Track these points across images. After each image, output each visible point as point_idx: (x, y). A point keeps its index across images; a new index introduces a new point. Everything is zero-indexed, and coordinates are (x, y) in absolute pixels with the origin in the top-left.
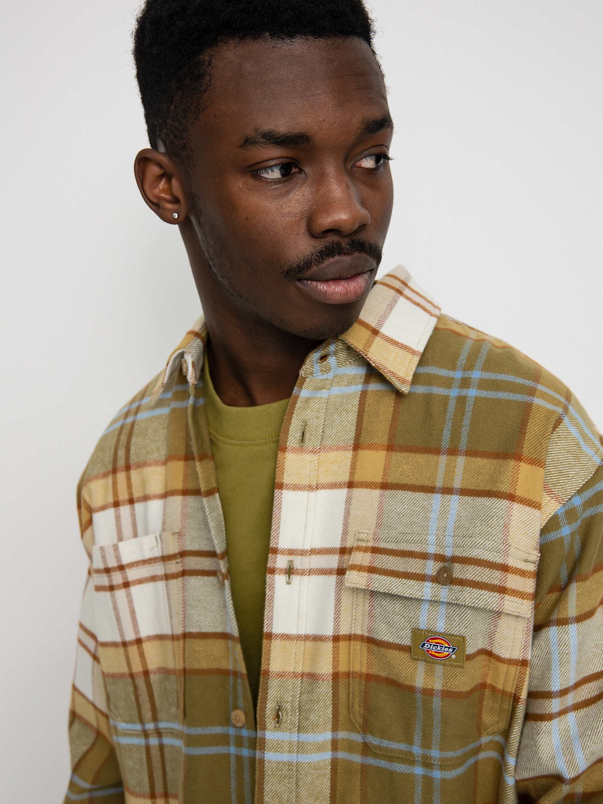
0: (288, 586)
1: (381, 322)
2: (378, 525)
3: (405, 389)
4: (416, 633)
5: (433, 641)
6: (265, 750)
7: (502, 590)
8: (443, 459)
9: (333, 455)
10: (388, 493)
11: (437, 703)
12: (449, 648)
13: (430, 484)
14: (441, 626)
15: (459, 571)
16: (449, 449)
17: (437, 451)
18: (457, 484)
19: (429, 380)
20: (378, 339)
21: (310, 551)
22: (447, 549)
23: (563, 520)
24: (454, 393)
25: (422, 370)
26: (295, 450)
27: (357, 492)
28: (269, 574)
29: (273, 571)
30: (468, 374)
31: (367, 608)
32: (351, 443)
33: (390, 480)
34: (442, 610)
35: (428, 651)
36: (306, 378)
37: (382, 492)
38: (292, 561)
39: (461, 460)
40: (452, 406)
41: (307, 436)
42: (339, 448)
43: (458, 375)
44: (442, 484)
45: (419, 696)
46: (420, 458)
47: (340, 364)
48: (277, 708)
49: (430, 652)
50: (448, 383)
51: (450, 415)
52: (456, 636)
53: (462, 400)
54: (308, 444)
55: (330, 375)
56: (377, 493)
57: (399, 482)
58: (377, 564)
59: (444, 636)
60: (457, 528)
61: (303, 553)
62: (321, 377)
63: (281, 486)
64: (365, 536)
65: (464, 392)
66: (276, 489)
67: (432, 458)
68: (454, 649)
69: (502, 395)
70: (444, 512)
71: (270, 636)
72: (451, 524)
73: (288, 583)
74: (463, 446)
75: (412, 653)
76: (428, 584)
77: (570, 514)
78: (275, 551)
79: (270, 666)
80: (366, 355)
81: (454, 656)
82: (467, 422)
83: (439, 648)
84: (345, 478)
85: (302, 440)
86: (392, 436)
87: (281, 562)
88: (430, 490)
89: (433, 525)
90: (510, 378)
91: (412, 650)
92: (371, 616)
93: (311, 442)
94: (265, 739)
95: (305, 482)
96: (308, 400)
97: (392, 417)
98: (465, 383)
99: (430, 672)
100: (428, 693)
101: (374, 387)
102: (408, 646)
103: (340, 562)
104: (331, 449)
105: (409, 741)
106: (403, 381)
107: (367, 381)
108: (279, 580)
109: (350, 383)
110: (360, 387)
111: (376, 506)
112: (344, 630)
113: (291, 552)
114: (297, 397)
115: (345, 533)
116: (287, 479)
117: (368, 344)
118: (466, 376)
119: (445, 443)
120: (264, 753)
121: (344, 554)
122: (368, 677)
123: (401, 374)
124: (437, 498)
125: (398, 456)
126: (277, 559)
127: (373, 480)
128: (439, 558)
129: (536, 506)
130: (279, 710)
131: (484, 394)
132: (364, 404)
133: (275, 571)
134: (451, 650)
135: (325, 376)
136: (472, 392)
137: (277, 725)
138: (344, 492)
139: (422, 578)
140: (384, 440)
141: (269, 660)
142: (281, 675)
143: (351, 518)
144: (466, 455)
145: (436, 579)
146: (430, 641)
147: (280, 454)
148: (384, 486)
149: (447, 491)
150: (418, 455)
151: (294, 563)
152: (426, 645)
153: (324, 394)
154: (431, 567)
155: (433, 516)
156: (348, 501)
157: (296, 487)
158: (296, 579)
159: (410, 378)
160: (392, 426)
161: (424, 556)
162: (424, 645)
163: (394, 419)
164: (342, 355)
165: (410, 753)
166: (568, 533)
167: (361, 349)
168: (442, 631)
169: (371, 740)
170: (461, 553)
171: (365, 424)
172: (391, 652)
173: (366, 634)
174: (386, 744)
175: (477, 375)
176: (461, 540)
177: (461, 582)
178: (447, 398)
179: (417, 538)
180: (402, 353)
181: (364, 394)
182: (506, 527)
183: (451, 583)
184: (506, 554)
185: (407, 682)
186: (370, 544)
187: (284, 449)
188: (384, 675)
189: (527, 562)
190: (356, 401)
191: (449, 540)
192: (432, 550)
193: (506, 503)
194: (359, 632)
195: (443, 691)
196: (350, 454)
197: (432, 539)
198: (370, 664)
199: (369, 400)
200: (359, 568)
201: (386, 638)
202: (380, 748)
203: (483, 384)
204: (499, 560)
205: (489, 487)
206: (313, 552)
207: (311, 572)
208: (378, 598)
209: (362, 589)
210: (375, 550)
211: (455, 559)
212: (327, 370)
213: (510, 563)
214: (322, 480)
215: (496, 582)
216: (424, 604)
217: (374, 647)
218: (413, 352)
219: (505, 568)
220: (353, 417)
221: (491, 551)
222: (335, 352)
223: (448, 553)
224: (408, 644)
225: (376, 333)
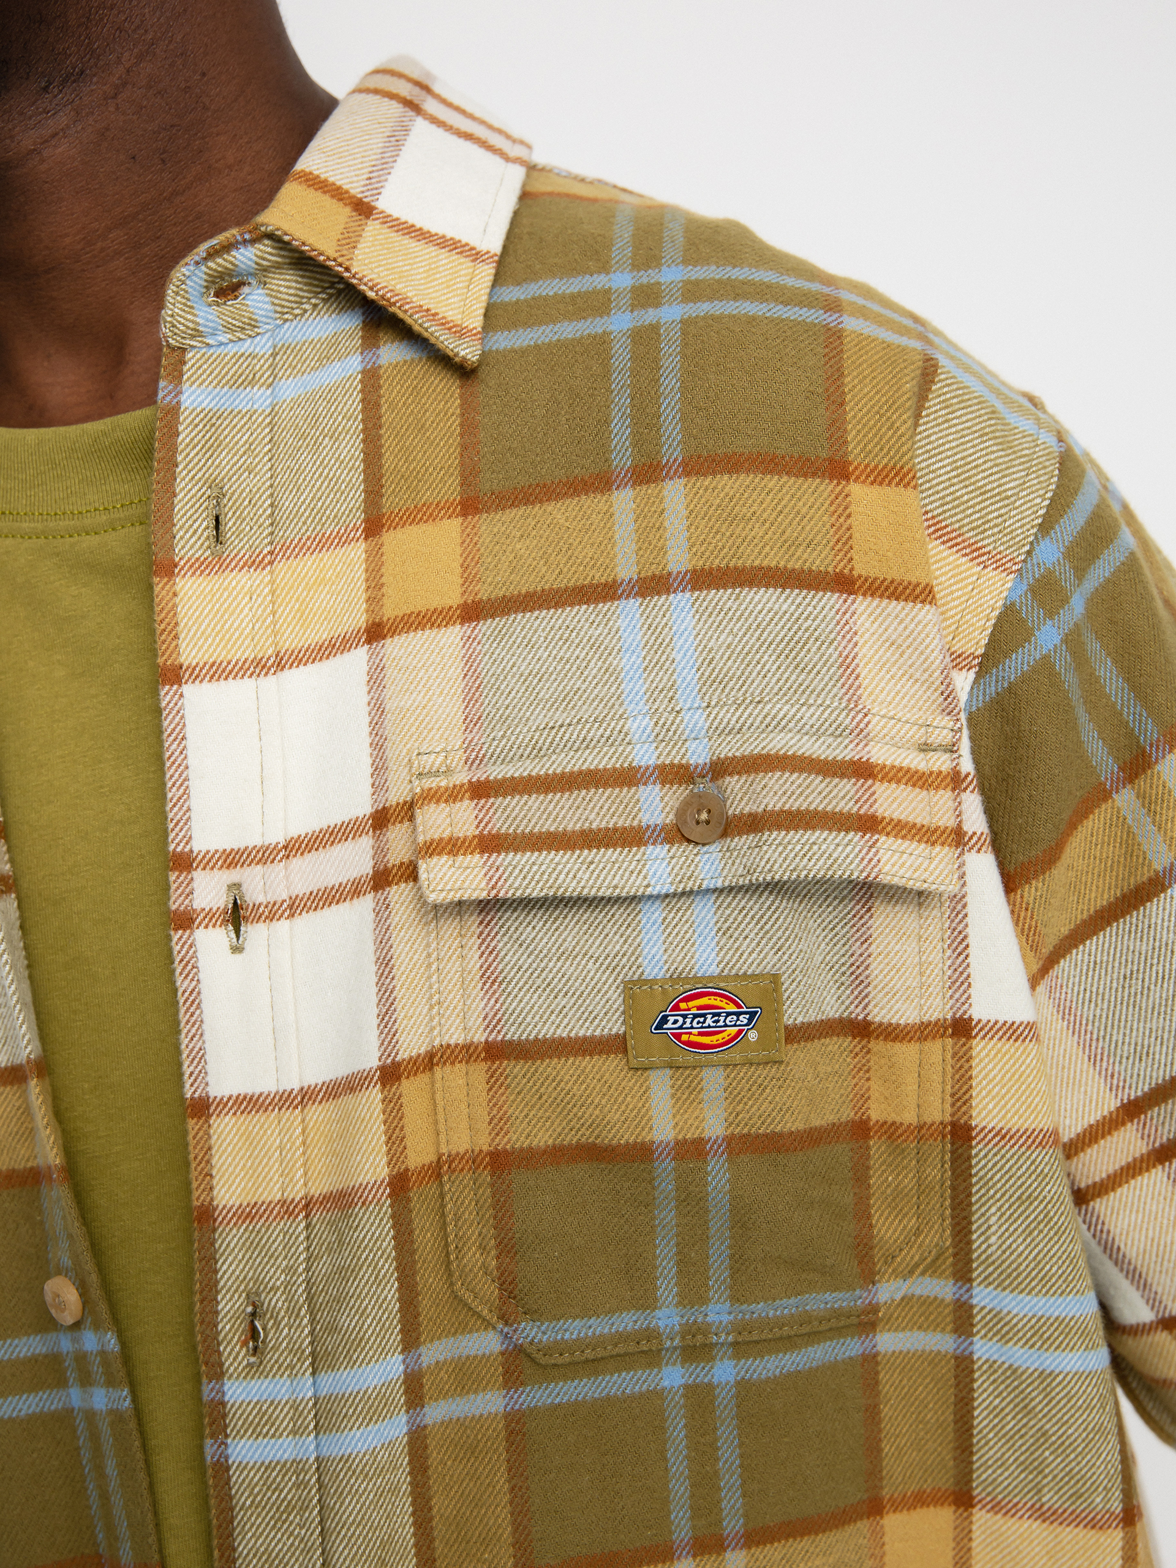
0: (238, 957)
1: (377, 179)
2: (471, 722)
3: (466, 351)
4: (637, 992)
5: (691, 1004)
6: (227, 1436)
7: (869, 825)
8: (624, 498)
9: (309, 565)
10: (486, 627)
11: (715, 1173)
12: (738, 1014)
13: (599, 577)
14: (707, 960)
15: (741, 795)
16: (633, 469)
17: (601, 482)
18: (675, 561)
19: (535, 311)
20: (374, 225)
21: (285, 847)
22: (692, 746)
24: (622, 325)
26: (200, 567)
27: (394, 647)
28: (176, 930)
29: (186, 921)
30: (649, 276)
31: (474, 960)
32: (358, 518)
33: (484, 592)
34: (704, 912)
35: (678, 1036)
36: (184, 350)
37: (467, 629)
38: (238, 886)
39: (675, 492)
40: (621, 356)
41: (229, 525)
42: (322, 543)
43: (621, 280)
44: (635, 569)
45: (666, 1167)
46: (562, 514)
47: (284, 314)
48: (250, 1309)
49: (684, 1038)
50: (599, 306)
51: (622, 384)
52: (754, 976)
53: (645, 338)
54: (236, 543)
55: (262, 345)
56: (453, 635)
57: (513, 590)
58: (500, 825)
59: (722, 985)
60: (707, 687)
61: (264, 855)
62: (232, 349)
63: (174, 675)
64: (441, 758)
65: (650, 316)
66: (164, 685)
67: (593, 503)
68: (752, 1015)
69: (752, 309)
70: (659, 645)
71: (202, 1108)
72: (687, 676)
73: (237, 949)
74: (672, 450)
75: (631, 1053)
76: (656, 852)
77: (1045, 590)
78: (184, 863)
79: (215, 1192)
80: (347, 269)
81: (751, 1033)
83: (709, 1021)
84: (358, 618)
85: (218, 538)
86: (468, 475)
87: (208, 891)
88: (606, 595)
89: (636, 691)
91: (631, 1043)
92: (490, 979)
93: (243, 535)
94: (223, 1404)
95: (245, 652)
96: (211, 420)
97: (461, 425)
98: (643, 297)
99: (688, 1094)
100: (690, 1149)
101: (393, 354)
102: (617, 1035)
103: (379, 851)
104: (302, 549)
106: (458, 331)
107: (369, 342)
108: (210, 943)
110: (354, 364)
111: (456, 670)
112: (411, 1044)
113: (232, 859)
114: (174, 412)
115: (379, 768)
116: (189, 653)
117: (350, 240)
118: (645, 281)
119: (622, 456)
120: (226, 1444)
121: (386, 826)
122: (501, 1160)
123: (455, 312)
124: (630, 610)
125: (490, 524)
126: (195, 884)
127: (436, 602)
128: (674, 774)
130: (253, 1314)
131: (705, 310)
132: (376, 410)
133: (192, 921)
134: (744, 1019)
135: (246, 346)
136: (671, 313)
137: (252, 1359)
138: (359, 657)
140: (451, 489)
141: (211, 1176)
142: (249, 1214)
143: (389, 720)
144: (687, 474)
145: (679, 835)
146: (683, 1005)
147: (160, 585)
148: (471, 613)
149: (655, 587)
150: (550, 507)
151: (244, 888)
152: (671, 1019)
153: (258, 398)
154: (657, 804)
155: (630, 662)
156: (376, 679)
157: (218, 672)
158: (254, 932)
159: (476, 321)
160: (464, 447)
161: (629, 777)
162: (664, 1020)
163: (468, 427)
164: (287, 283)
165: (648, 1334)
166: (1057, 640)
167: (332, 253)
168: (713, 970)
169: (530, 1332)
170: (730, 748)
171: (388, 461)
172: (566, 1068)
173: (480, 1037)
174: (574, 1329)
175: (671, 275)
176: (727, 716)
177: (755, 823)
178: (602, 342)
179: (596, 733)
180: (444, 258)
181: (371, 379)
182: (847, 665)
183: (724, 834)
184: (860, 733)
185: (628, 1137)
186: (462, 777)
187: (169, 569)
188: (543, 1139)
189: (925, 748)
190: (353, 403)
191: (695, 720)
192: (645, 756)
193: (831, 600)
194: (456, 1037)
195: (729, 1140)
196: (357, 551)
197: (639, 725)
198: (498, 1123)
199: (390, 392)
200: (452, 846)
201: (547, 1031)
202: (559, 1347)
203: (692, 292)
204: (844, 751)
205: (773, 559)
206: (294, 848)
207: (295, 907)
208: (511, 920)
209: (460, 907)
210: (481, 790)
211: (719, 769)
212: (249, 327)
213: (879, 754)
214: (292, 640)
215: (846, 806)
216: (646, 907)
217: (516, 1069)
218: (476, 256)
219: (862, 770)
220: (352, 448)
221: (818, 734)
222: (262, 272)
223: (698, 754)
224: (618, 1028)
225: (363, 209)
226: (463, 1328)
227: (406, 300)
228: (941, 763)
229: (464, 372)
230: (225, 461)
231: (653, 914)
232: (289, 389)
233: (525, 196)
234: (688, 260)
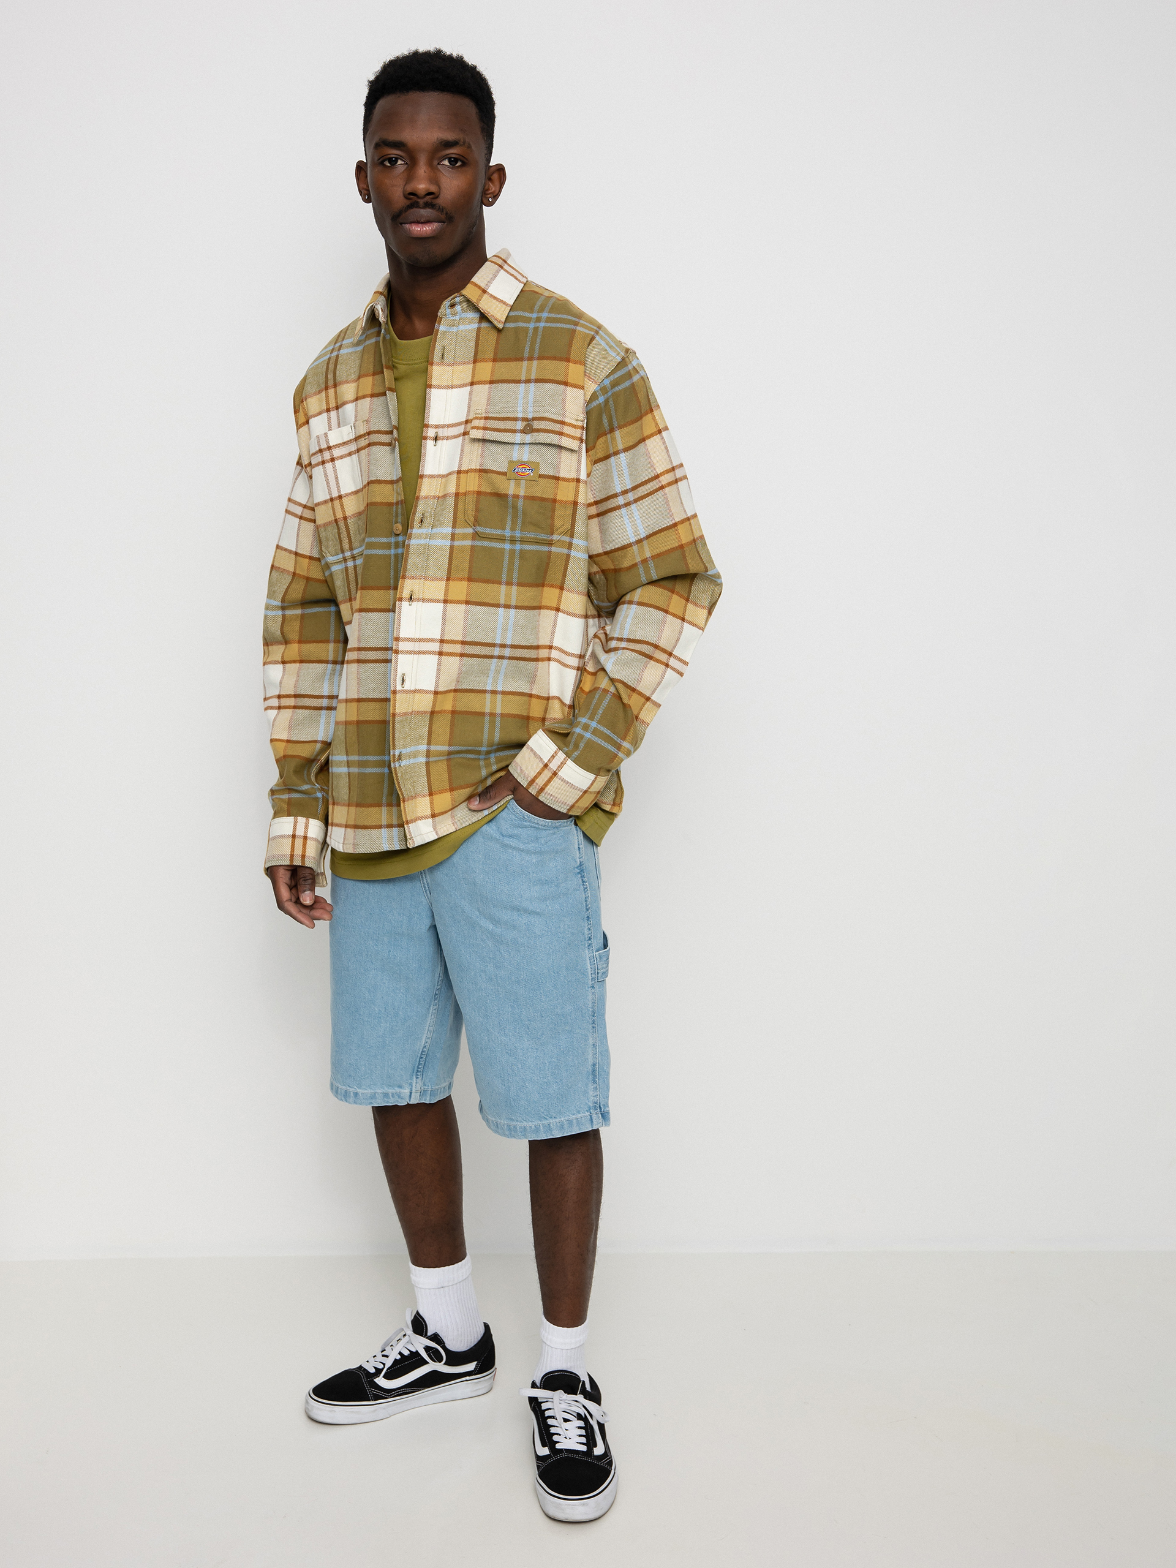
0: (435, 446)
1: (488, 285)
2: (488, 405)
3: (500, 326)
4: (511, 462)
5: (521, 467)
6: (411, 539)
7: (561, 434)
8: (525, 363)
9: (461, 367)
10: (494, 386)
11: (520, 503)
12: (530, 470)
13: (518, 378)
14: (525, 458)
15: (536, 425)
16: (528, 357)
17: (521, 359)
18: (533, 377)
19: (516, 319)
20: (485, 296)
22: (529, 413)
23: (599, 394)
24: (532, 326)
25: (512, 314)
26: (438, 364)
27: (475, 387)
28: (423, 440)
29: (425, 438)
30: (540, 315)
31: (480, 452)
32: (472, 359)
33: (495, 378)
34: (527, 448)
35: (517, 473)
36: (442, 319)
37: (490, 385)
39: (535, 363)
40: (530, 333)
41: (445, 355)
42: (464, 363)
43: (534, 315)
44: (525, 377)
45: (510, 499)
46: (512, 364)
47: (463, 311)
50: (528, 320)
51: (529, 339)
52: (534, 463)
53: (536, 329)
54: (446, 360)
55: (457, 318)
56: (487, 386)
57: (501, 379)
58: (488, 426)
59: (528, 464)
60: (534, 402)
61: (443, 426)
62: (451, 318)
63: (430, 386)
64: (480, 411)
65: (538, 324)
66: (428, 388)
67: (519, 363)
68: (533, 471)
69: (559, 325)
70: (527, 393)
71: (422, 477)
72: (530, 400)
74: (536, 355)
75: (508, 475)
76: (519, 434)
77: (604, 390)
78: (427, 426)
79: (420, 493)
80: (479, 305)
81: (532, 474)
82: (538, 341)
83: (524, 471)
84: (469, 380)
85: (442, 358)
86: (495, 354)
87: (431, 433)
88: (518, 382)
89: (521, 401)
90: (565, 316)
91: (508, 473)
92: (482, 456)
93: (448, 358)
94: (412, 533)
95: (445, 384)
96: (445, 333)
98: (538, 320)
99: (518, 485)
100: (516, 497)
101: (484, 325)
102: (506, 472)
103: (465, 428)
104: (459, 364)
105: (504, 528)
106: (499, 321)
107: (480, 322)
108: (430, 443)
109: (470, 323)
110: (476, 326)
111: (486, 394)
112: (464, 468)
113: (437, 427)
114: (438, 330)
115: (468, 412)
116: (434, 382)
117: (480, 298)
118: (539, 316)
119: (526, 355)
120: (411, 541)
121: (467, 423)
122: (479, 493)
123: (499, 318)
124: (522, 386)
125: (499, 364)
126: (429, 431)
127: (485, 379)
128: (524, 419)
129: (583, 388)
130: (422, 517)
131: (549, 325)
132: (479, 335)
133: (427, 438)
135: (454, 318)
136: (542, 324)
137: (420, 525)
138: (468, 388)
139: (514, 431)
140: (492, 356)
141: (420, 489)
142: (426, 498)
143: (472, 402)
144: (538, 359)
145: (523, 431)
146: (519, 467)
147: (429, 366)
148: (491, 382)
149: (528, 381)
150: (510, 363)
151: (438, 433)
152: (517, 469)
153: (455, 329)
154: (520, 425)
155: (520, 397)
156: (471, 393)
157: (439, 387)
158: (439, 442)
159: (504, 320)
160: (495, 348)
161: (516, 419)
162: (515, 469)
163: (497, 343)
164: (465, 305)
165: (504, 536)
166: (603, 401)
167: (476, 301)
169: (479, 529)
170: (537, 415)
171: (480, 348)
172: (494, 476)
173: (478, 468)
174: (488, 531)
175: (545, 315)
176: (537, 409)
177: (538, 431)
178: (527, 329)
179: (511, 410)
180: (500, 304)
181: (479, 330)
182: (564, 401)
183: (532, 432)
184: (564, 415)
185: (504, 492)
186: (483, 415)
187: (432, 364)
188: (489, 491)
189: (577, 420)
190: (474, 334)
191: (531, 409)
192: (520, 415)
193: (562, 387)
194: (474, 467)
195: (524, 496)
196: (471, 366)
197: (520, 409)
198: (480, 485)
199: (482, 333)
200: (477, 428)
201: (492, 468)
202: (485, 534)
203: (548, 320)
204: (560, 419)
205: (552, 378)
206: (449, 426)
207: (448, 438)
208: (488, 445)
209: (479, 440)
210: (486, 418)
211: (534, 419)
212: (455, 314)
213: (567, 420)
214: (455, 382)
215: (557, 430)
216: (515, 446)
217: (484, 474)
218: (507, 305)
219: (563, 423)
220: (473, 344)
221: (555, 414)
222: (460, 303)
223: (530, 416)
224: (505, 470)
225: (484, 291)
226: (465, 527)
227: (489, 313)
228: (580, 424)
229: (499, 331)
230: (446, 342)
231: (517, 447)
232: (462, 327)
233: (522, 291)
234: (550, 312)
